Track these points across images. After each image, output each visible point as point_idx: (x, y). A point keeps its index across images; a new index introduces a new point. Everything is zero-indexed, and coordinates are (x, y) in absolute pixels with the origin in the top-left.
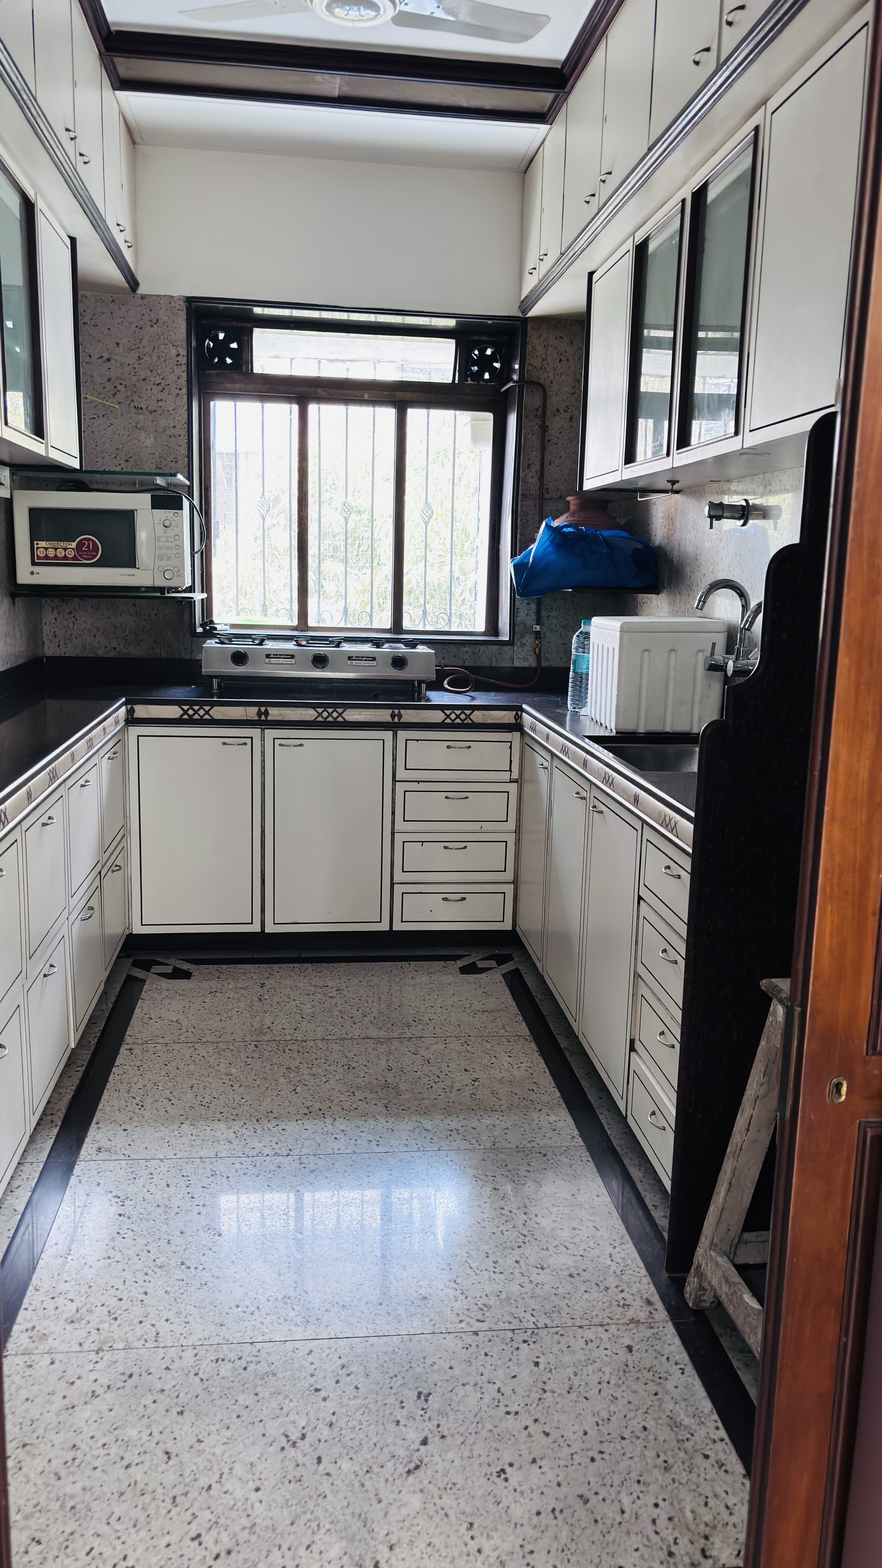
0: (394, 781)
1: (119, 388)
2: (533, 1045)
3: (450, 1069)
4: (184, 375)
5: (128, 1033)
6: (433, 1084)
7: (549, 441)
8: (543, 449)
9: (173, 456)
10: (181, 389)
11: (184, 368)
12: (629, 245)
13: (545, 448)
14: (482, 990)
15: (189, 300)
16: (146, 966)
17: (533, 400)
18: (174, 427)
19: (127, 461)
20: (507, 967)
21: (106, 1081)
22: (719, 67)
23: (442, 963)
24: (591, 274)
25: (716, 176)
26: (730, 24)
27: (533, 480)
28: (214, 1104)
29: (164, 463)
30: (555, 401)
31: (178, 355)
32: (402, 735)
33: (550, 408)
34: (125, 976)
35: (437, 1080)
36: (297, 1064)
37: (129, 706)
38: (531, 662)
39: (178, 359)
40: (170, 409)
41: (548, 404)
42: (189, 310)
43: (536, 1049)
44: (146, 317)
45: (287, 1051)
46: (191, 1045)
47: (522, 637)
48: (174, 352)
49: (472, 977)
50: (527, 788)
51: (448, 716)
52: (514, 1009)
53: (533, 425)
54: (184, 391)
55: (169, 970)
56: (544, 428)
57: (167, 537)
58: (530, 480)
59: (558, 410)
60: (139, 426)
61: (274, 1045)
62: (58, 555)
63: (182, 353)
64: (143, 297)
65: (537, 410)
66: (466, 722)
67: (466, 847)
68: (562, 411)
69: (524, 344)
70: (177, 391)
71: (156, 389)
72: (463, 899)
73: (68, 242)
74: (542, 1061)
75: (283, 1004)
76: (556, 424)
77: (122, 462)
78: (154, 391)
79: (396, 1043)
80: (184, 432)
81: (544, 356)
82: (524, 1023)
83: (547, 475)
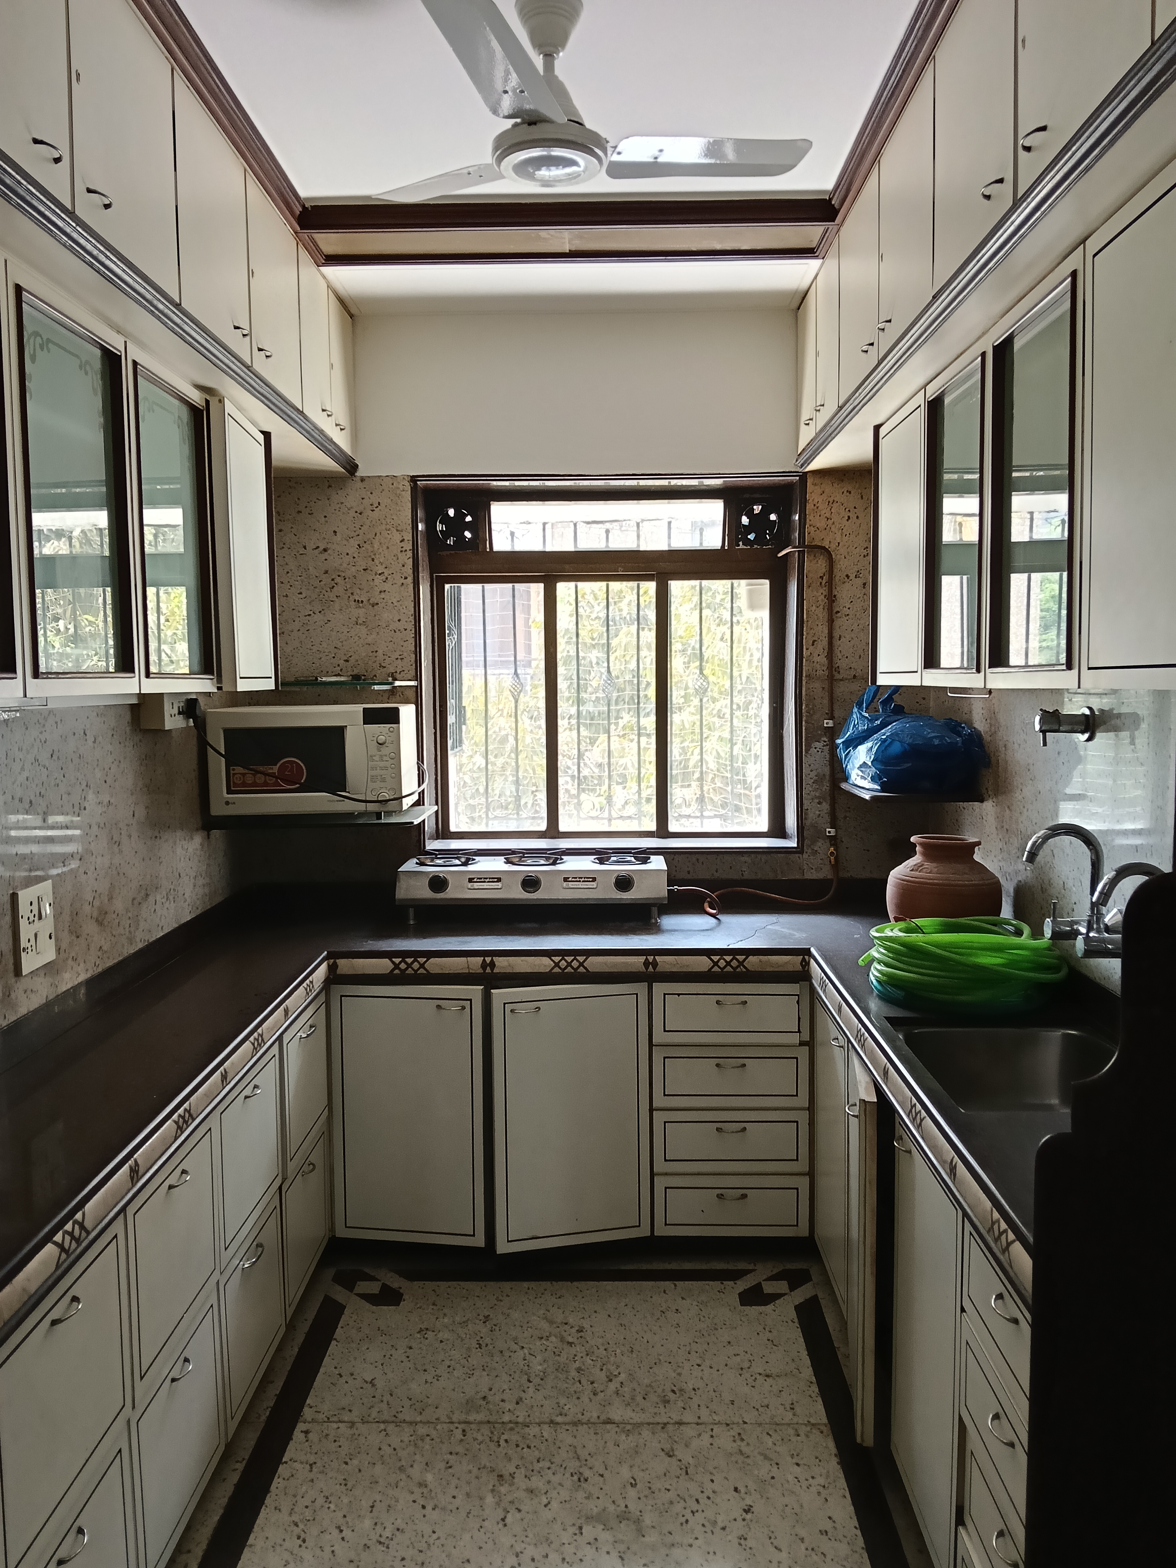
0: (651, 1045)
1: (338, 580)
2: (831, 1444)
3: (715, 1486)
4: (410, 562)
5: (308, 1402)
6: (689, 1516)
7: (838, 612)
8: (831, 621)
9: (398, 653)
10: (406, 578)
11: (410, 554)
12: (919, 400)
13: (833, 621)
14: (768, 1335)
15: (414, 479)
16: (348, 1281)
17: (815, 566)
18: (399, 620)
19: (347, 661)
20: (800, 1295)
21: (267, 1491)
22: (1017, 203)
23: (716, 1284)
24: (877, 428)
25: (1022, 329)
26: (1028, 149)
27: (819, 659)
28: (395, 1540)
29: (388, 661)
30: (843, 565)
31: (402, 541)
32: (659, 988)
33: (838, 575)
34: (321, 1299)
35: (695, 1507)
36: (512, 1469)
37: (332, 961)
38: (825, 873)
39: (402, 544)
40: (394, 601)
41: (835, 570)
42: (414, 489)
43: (834, 1450)
44: (366, 502)
45: (502, 1443)
46: (382, 1426)
47: (814, 842)
48: (397, 537)
49: (753, 1311)
50: (820, 1052)
51: (716, 964)
52: (808, 1372)
53: (816, 596)
54: (410, 579)
55: (374, 1288)
56: (831, 599)
57: (381, 756)
58: (816, 659)
59: (848, 576)
60: (360, 621)
61: (485, 1430)
62: (258, 781)
63: (406, 538)
64: (362, 479)
65: (822, 577)
66: (738, 970)
67: (744, 1129)
68: (852, 576)
69: (804, 502)
70: (403, 581)
71: (379, 579)
72: (744, 1196)
73: (261, 438)
74: (842, 1475)
75: (507, 1354)
76: (846, 593)
77: (342, 662)
78: (377, 582)
79: (646, 1433)
80: (410, 626)
81: (828, 515)
82: (819, 1399)
83: (837, 651)
